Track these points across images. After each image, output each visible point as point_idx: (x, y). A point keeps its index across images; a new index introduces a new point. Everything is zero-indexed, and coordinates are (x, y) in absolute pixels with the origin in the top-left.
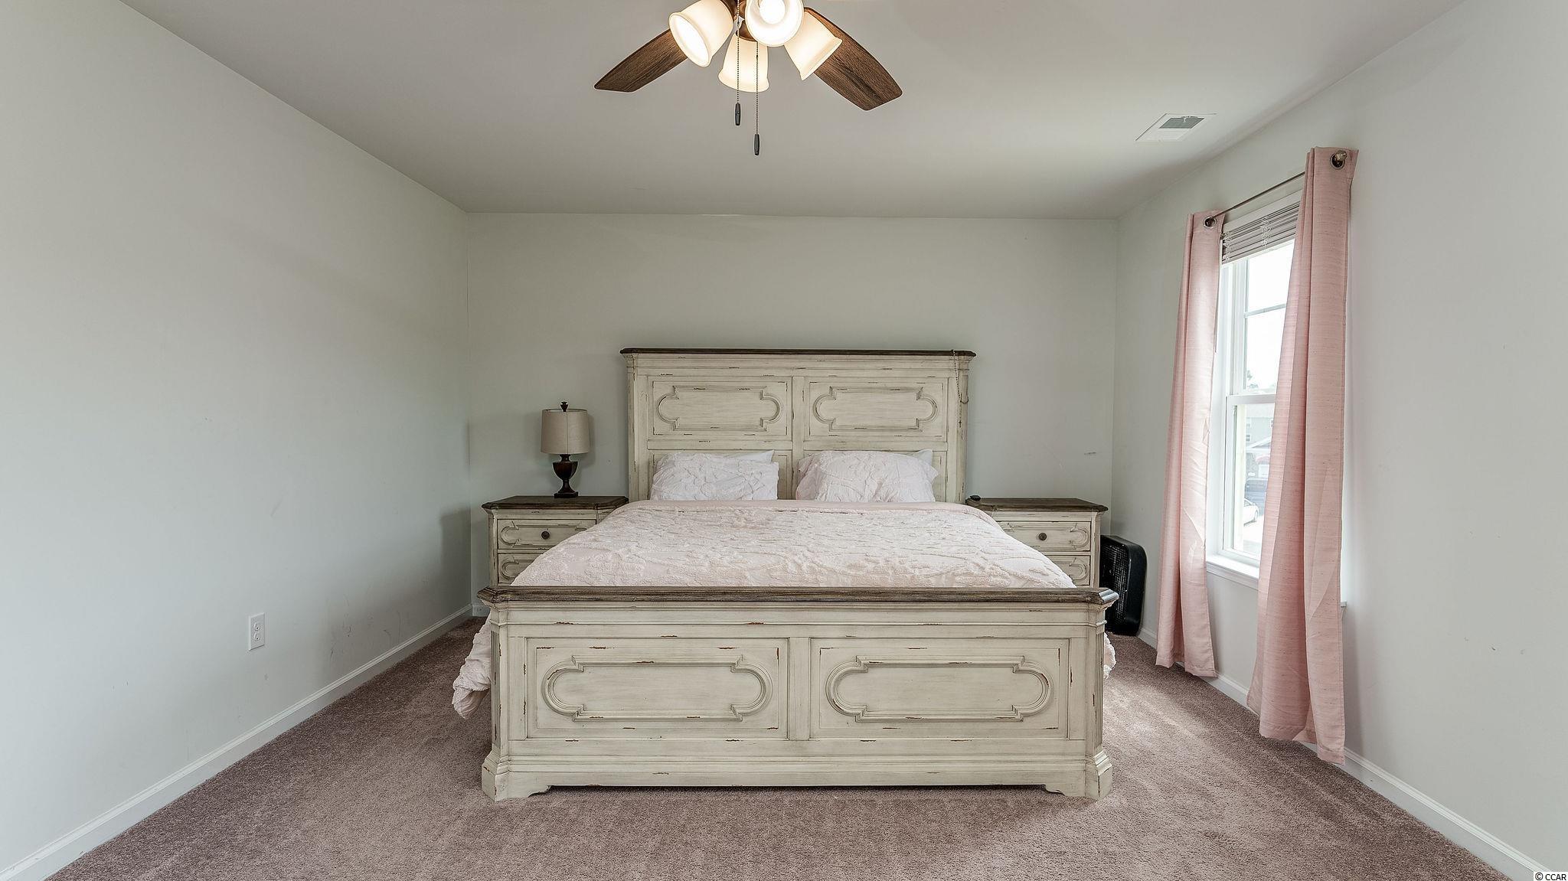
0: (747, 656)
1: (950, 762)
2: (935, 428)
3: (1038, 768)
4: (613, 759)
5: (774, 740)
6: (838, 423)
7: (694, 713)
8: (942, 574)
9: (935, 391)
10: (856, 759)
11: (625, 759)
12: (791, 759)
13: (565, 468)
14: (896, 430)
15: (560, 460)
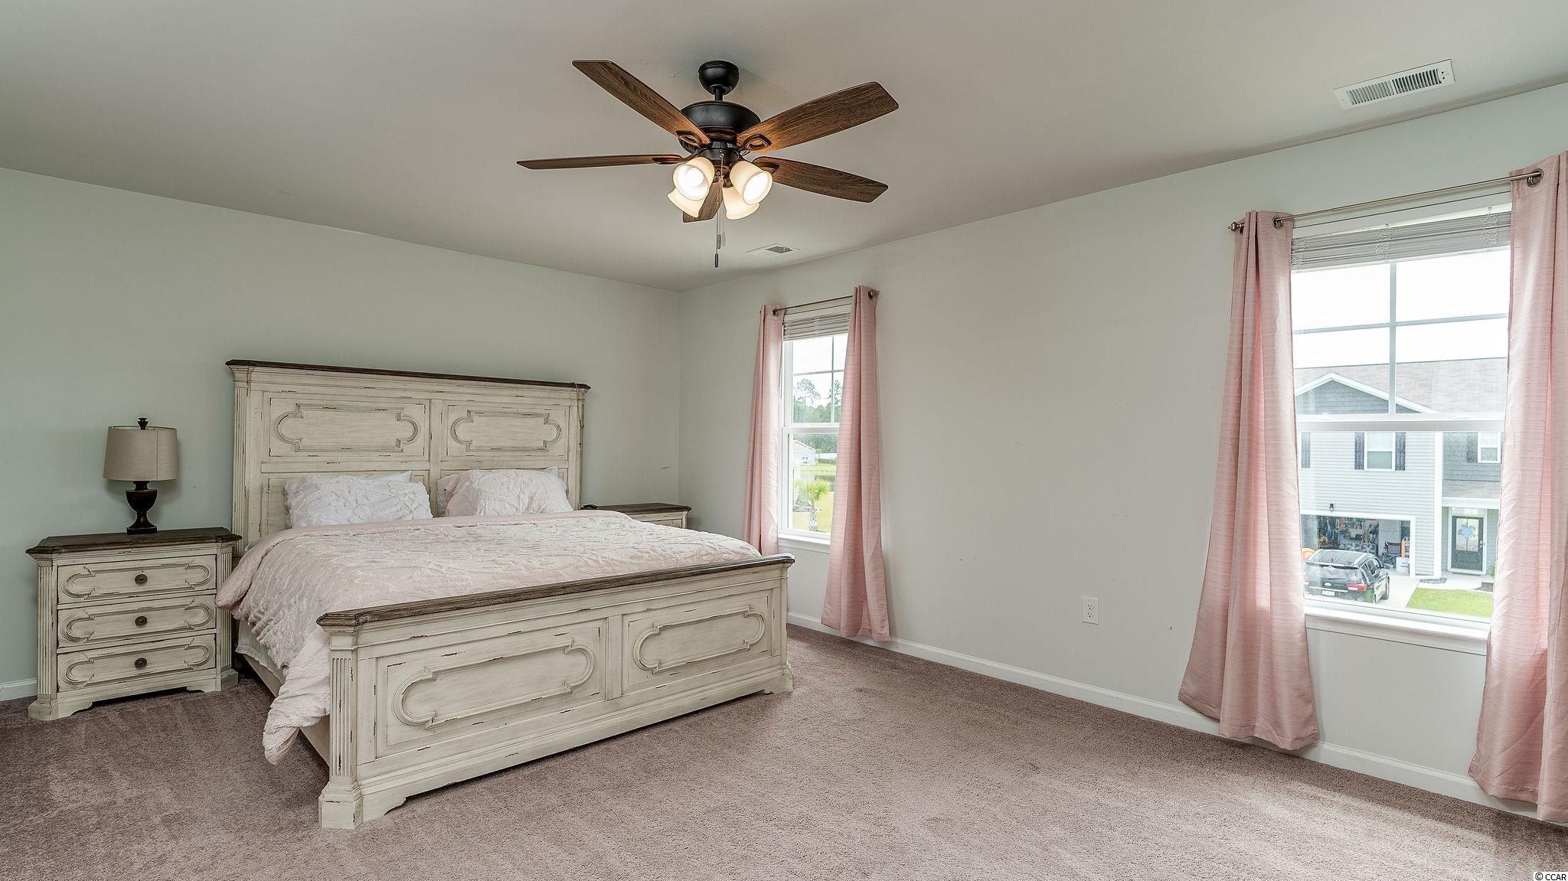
0: (577, 638)
1: (711, 689)
2: (559, 449)
3: (759, 679)
4: (465, 754)
5: (596, 703)
6: (474, 443)
7: (535, 696)
8: (693, 556)
9: (559, 417)
10: (653, 703)
11: (476, 752)
12: (610, 715)
13: (142, 498)
14: (527, 451)
15: (133, 488)
